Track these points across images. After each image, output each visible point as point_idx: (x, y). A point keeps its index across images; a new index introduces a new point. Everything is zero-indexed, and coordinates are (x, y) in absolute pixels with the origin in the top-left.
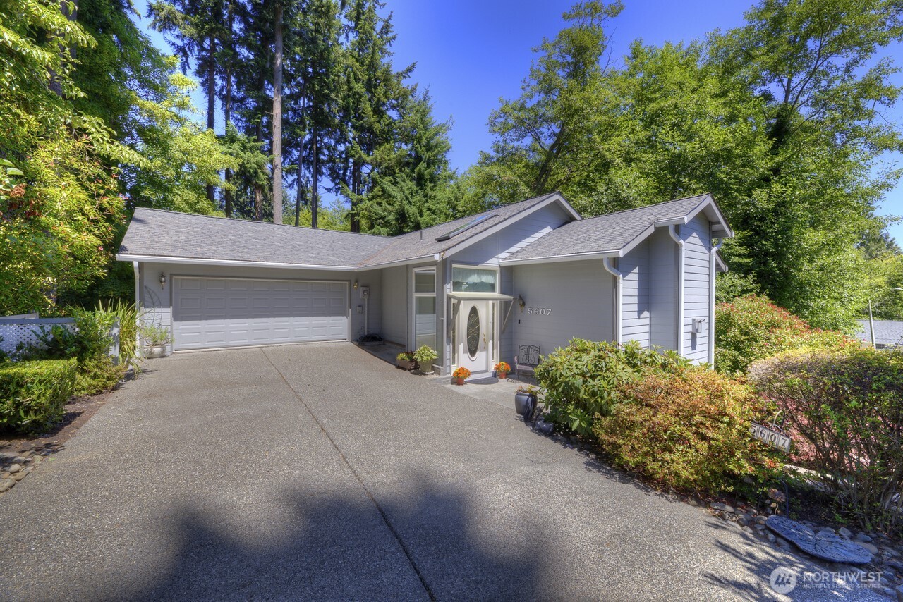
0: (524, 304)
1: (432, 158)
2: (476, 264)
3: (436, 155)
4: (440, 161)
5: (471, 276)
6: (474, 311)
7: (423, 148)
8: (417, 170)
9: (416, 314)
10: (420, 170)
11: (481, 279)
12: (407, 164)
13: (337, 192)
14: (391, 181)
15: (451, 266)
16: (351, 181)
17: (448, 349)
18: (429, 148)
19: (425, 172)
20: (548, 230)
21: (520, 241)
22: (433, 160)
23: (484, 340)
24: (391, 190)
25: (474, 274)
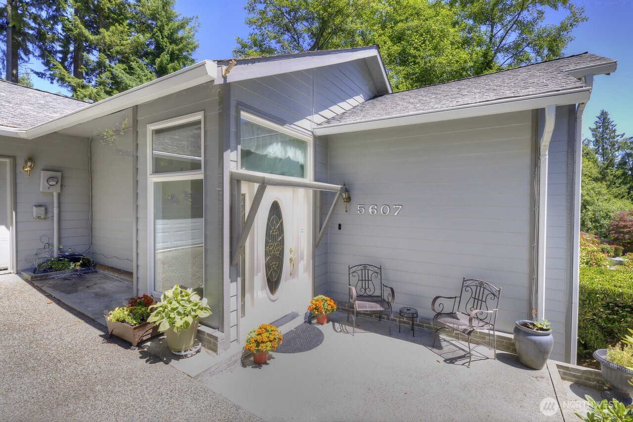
0: (349, 199)
1: (177, 52)
2: (282, 122)
3: (180, 50)
4: (186, 58)
5: (271, 144)
6: (275, 208)
7: (165, 39)
8: (158, 61)
9: (156, 218)
10: (161, 62)
11: (286, 152)
12: (146, 54)
13: (52, 79)
14: (126, 69)
15: (238, 117)
16: (72, 68)
17: (232, 289)
18: (173, 40)
19: (169, 66)
20: (360, 99)
21: (334, 103)
22: (178, 55)
23: (291, 260)
24: (125, 78)
25: (277, 142)
